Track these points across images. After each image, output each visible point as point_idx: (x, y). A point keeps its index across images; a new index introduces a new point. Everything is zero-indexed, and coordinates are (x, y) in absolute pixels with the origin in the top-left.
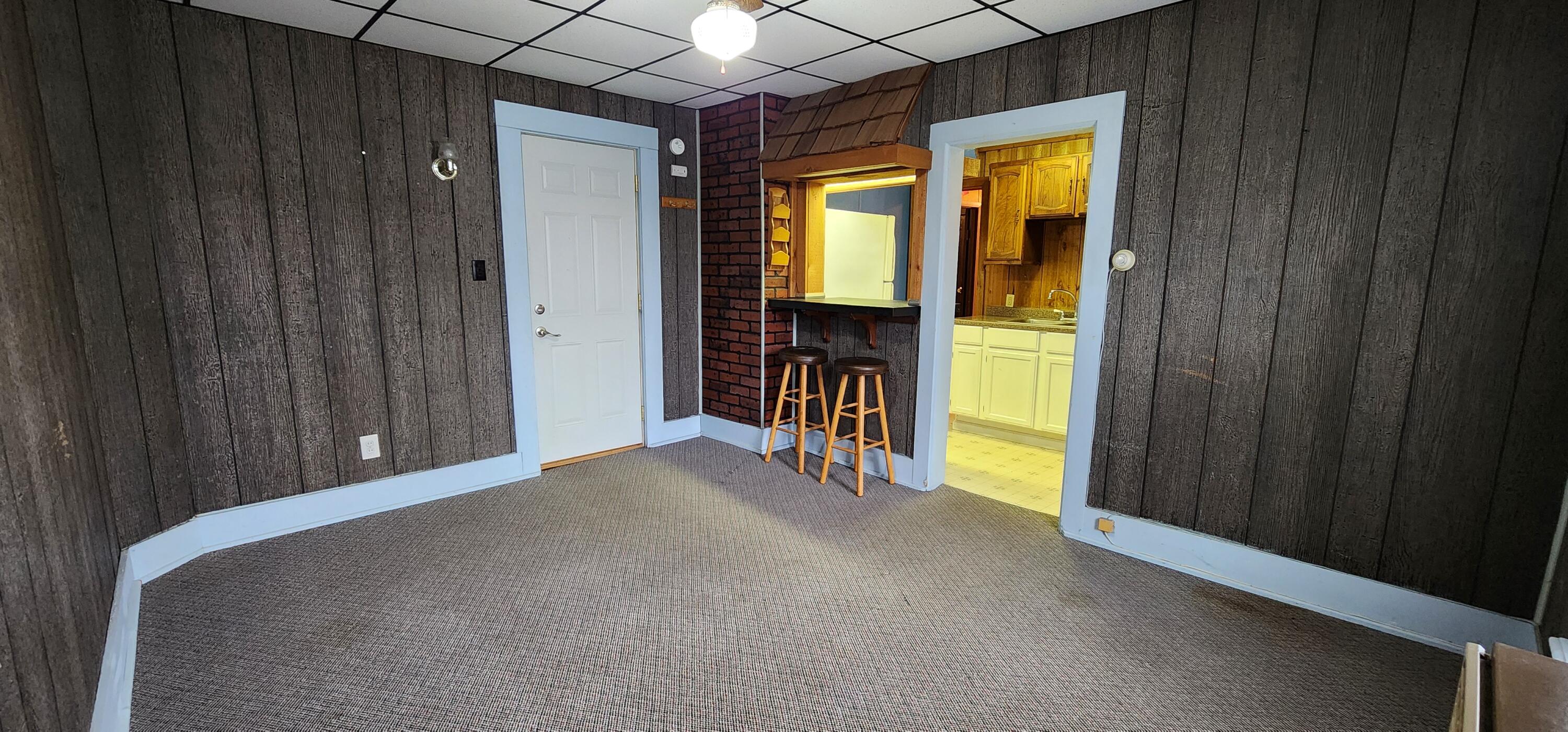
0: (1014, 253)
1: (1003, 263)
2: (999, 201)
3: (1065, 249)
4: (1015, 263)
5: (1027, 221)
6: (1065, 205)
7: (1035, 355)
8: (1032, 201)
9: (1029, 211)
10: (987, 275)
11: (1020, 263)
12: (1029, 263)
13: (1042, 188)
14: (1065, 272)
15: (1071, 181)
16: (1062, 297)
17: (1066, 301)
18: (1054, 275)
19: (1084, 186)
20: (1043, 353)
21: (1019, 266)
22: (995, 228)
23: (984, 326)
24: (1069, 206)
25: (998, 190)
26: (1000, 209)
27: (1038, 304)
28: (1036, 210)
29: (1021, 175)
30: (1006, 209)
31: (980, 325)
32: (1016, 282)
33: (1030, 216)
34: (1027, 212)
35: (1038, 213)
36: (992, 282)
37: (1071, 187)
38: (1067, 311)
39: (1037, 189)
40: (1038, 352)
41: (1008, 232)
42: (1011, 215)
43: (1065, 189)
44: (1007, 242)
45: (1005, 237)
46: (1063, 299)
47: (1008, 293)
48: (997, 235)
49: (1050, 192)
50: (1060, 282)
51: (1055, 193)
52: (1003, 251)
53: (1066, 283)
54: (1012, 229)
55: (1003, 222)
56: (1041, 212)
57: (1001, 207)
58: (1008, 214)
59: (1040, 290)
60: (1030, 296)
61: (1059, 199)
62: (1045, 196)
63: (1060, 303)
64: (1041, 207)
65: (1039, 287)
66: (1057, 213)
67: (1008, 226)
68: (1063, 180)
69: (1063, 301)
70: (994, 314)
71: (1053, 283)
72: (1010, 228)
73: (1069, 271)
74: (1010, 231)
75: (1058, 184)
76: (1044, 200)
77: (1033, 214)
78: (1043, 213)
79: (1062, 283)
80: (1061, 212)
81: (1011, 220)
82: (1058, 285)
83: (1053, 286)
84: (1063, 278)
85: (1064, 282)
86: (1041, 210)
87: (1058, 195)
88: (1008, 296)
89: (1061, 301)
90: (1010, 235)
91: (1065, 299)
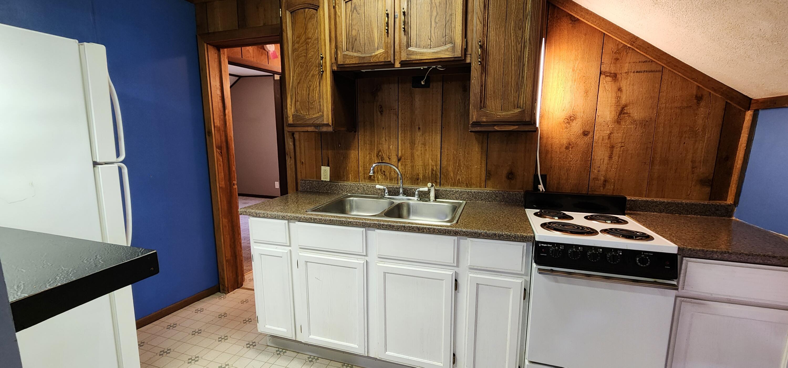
0: (323, 116)
1: (310, 129)
2: (297, 46)
3: (381, 112)
4: (324, 129)
5: (334, 74)
6: (381, 51)
7: (361, 261)
8: (339, 44)
9: (336, 59)
10: (297, 143)
11: (330, 129)
12: (343, 129)
13: (350, 27)
14: (384, 139)
15: (388, 14)
16: (383, 169)
17: (387, 173)
18: (372, 143)
19: (404, 22)
20: (372, 258)
21: (330, 133)
22: (295, 84)
23: (289, 219)
24: (386, 52)
25: (293, 30)
26: (298, 57)
27: (357, 177)
28: (345, 56)
29: (320, 9)
30: (306, 56)
31: (283, 218)
32: (330, 152)
33: (338, 66)
34: (333, 60)
35: (348, 62)
36: (303, 152)
37: (387, 23)
38: (390, 185)
39: (344, 28)
40: (366, 255)
41: (311, 88)
42: (314, 65)
43: (379, 27)
44: (312, 101)
45: (309, 94)
46: (385, 172)
47: (322, 166)
48: (299, 92)
49: (360, 33)
50: (379, 152)
51: (367, 33)
52: (308, 114)
53: (386, 153)
54: (316, 83)
55: (304, 74)
56: (352, 61)
57: (300, 54)
58: (309, 63)
59: (358, 161)
60: (348, 168)
61: (373, 41)
62: (355, 38)
63: (381, 176)
64: (351, 54)
65: (357, 158)
66: (372, 61)
67: (311, 80)
68: (375, 14)
69: (385, 174)
70: (310, 189)
71: (371, 153)
72: (314, 82)
73: (388, 139)
74: (315, 86)
75: (370, 20)
76: (354, 43)
77: (342, 63)
78: (354, 61)
79: (382, 153)
80: (377, 61)
81: (314, 72)
82: (377, 156)
83: (372, 156)
84: (382, 147)
85: (384, 152)
86: (351, 57)
87: (372, 36)
88: (323, 168)
89: (382, 174)
90: (315, 92)
91: (386, 172)
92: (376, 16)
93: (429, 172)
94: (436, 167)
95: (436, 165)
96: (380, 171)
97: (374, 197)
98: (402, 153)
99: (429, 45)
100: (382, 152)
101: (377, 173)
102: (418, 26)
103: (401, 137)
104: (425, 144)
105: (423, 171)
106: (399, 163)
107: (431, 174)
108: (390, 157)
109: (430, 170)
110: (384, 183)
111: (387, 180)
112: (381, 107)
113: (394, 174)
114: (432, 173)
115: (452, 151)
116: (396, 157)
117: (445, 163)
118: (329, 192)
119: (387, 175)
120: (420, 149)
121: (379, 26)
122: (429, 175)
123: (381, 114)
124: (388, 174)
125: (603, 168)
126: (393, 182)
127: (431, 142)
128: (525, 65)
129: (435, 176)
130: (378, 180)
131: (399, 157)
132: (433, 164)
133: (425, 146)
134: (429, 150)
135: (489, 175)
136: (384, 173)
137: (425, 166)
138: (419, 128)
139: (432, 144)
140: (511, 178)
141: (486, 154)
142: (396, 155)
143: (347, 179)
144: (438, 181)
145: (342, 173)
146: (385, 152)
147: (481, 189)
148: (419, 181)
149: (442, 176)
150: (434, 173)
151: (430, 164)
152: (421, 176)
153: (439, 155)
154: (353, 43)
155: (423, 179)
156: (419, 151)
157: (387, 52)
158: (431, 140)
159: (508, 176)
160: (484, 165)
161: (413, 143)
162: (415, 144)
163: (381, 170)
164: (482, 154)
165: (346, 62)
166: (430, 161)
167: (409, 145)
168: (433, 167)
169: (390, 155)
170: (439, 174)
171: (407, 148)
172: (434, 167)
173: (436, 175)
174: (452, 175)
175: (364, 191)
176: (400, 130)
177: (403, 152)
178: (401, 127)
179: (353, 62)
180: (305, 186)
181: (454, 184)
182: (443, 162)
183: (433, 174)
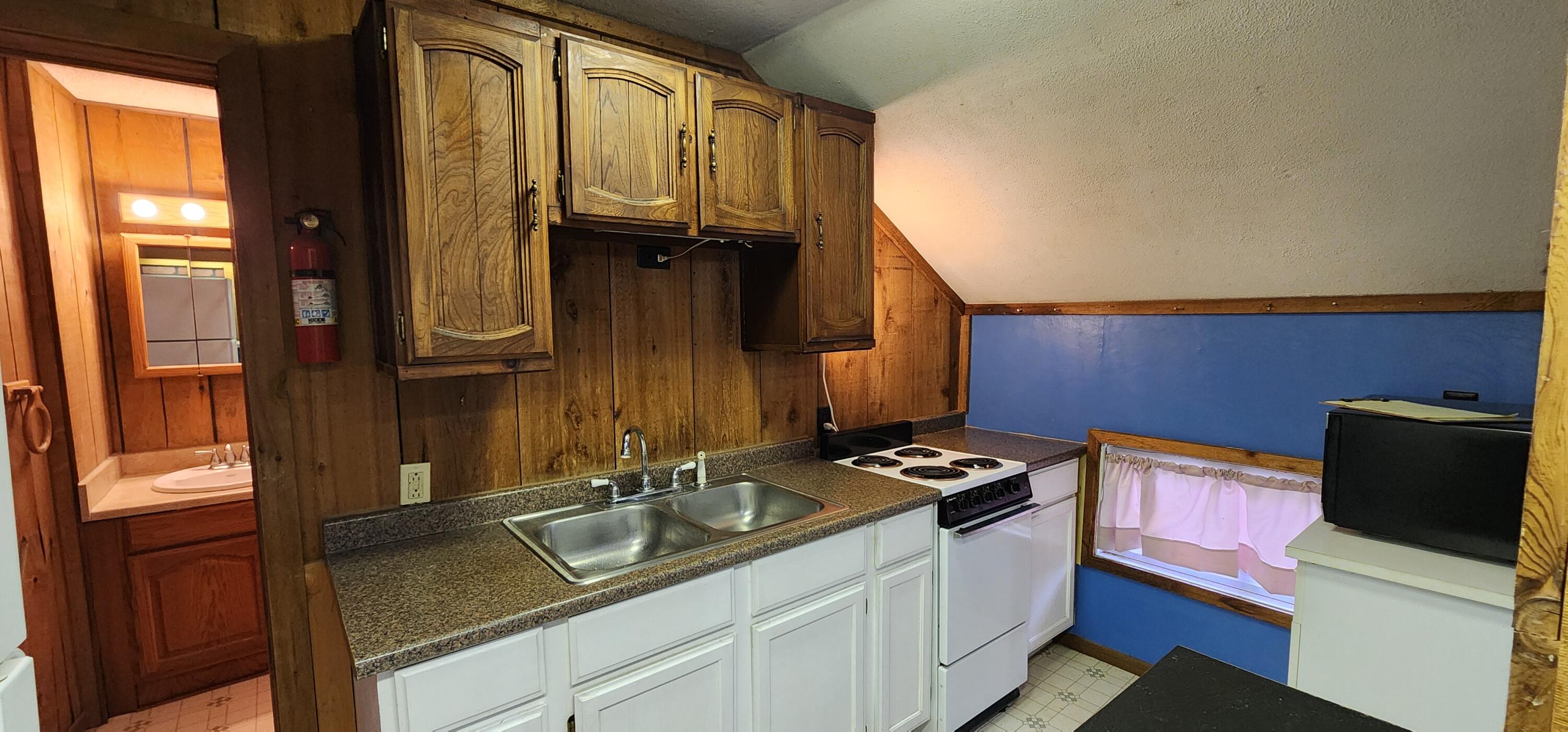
3: (573, 315)
6: (668, 200)
9: (562, 199)
13: (597, 134)
15: (682, 135)
19: (716, 155)
24: (680, 204)
26: (445, 173)
28: (590, 197)
30: (471, 177)
32: (427, 422)
33: (565, 216)
37: (683, 151)
39: (584, 133)
41: (490, 261)
42: (497, 204)
43: (660, 151)
44: (492, 296)
45: (481, 277)
46: (586, 447)
47: (402, 463)
48: (448, 269)
49: (620, 153)
50: (570, 405)
51: (635, 157)
52: (480, 329)
53: (587, 405)
54: (506, 250)
55: (464, 223)
56: (607, 210)
57: (452, 166)
58: (481, 198)
59: (516, 434)
60: (487, 456)
61: (648, 176)
62: (608, 161)
63: (577, 459)
64: (603, 193)
65: (513, 426)
66: (651, 218)
67: (489, 240)
68: (652, 123)
69: (586, 454)
70: (367, 542)
71: (551, 409)
72: (496, 247)
73: (591, 374)
74: (500, 257)
75: (641, 133)
76: (607, 172)
77: (582, 212)
78: (611, 212)
79: (578, 407)
80: (662, 218)
81: (499, 222)
82: (566, 414)
83: (553, 417)
84: (578, 394)
85: (582, 403)
86: (606, 202)
87: (645, 165)
88: (406, 469)
89: (580, 455)
90: (500, 272)
91: (589, 447)
92: (652, 127)
93: (675, 430)
94: (687, 420)
95: (687, 417)
96: (574, 448)
97: (562, 512)
98: (621, 400)
99: (745, 205)
100: (578, 403)
101: (568, 454)
102: (728, 167)
103: (619, 368)
104: (665, 378)
105: (664, 430)
106: (616, 424)
107: (680, 435)
108: (595, 413)
109: (677, 428)
110: (585, 474)
111: (591, 465)
112: (573, 305)
113: (606, 448)
114: (681, 432)
115: (712, 386)
116: (609, 411)
117: (700, 408)
118: (439, 530)
119: (591, 454)
120: (656, 387)
121: (659, 149)
122: (676, 437)
123: (574, 319)
124: (594, 450)
125: (879, 387)
126: (606, 465)
127: (676, 372)
128: (862, 256)
129: (687, 437)
130: (570, 469)
131: (615, 410)
132: (681, 414)
133: (666, 381)
134: (673, 388)
135: (766, 418)
136: (584, 450)
137: (667, 422)
138: (654, 347)
139: (678, 376)
140: (793, 420)
141: (759, 383)
142: (610, 407)
143: (486, 482)
144: (692, 445)
145: (470, 473)
146: (585, 403)
147: (755, 446)
148: (658, 452)
149: (697, 434)
150: (684, 432)
151: (676, 415)
152: (661, 443)
153: (691, 397)
154: (604, 171)
155: (665, 448)
156: (656, 394)
157: (682, 204)
158: (675, 368)
159: (790, 417)
160: (757, 405)
161: (642, 378)
162: (647, 380)
163: (577, 445)
164: (754, 385)
165: (594, 212)
166: (676, 409)
167: (635, 383)
168: (682, 421)
169: (596, 408)
170: (692, 432)
171: (632, 388)
172: (684, 420)
173: (688, 434)
174: (714, 430)
175: (544, 503)
176: (615, 353)
177: (624, 399)
178: (619, 346)
179: (610, 214)
180: (346, 535)
181: (717, 446)
182: (698, 408)
183: (683, 434)
